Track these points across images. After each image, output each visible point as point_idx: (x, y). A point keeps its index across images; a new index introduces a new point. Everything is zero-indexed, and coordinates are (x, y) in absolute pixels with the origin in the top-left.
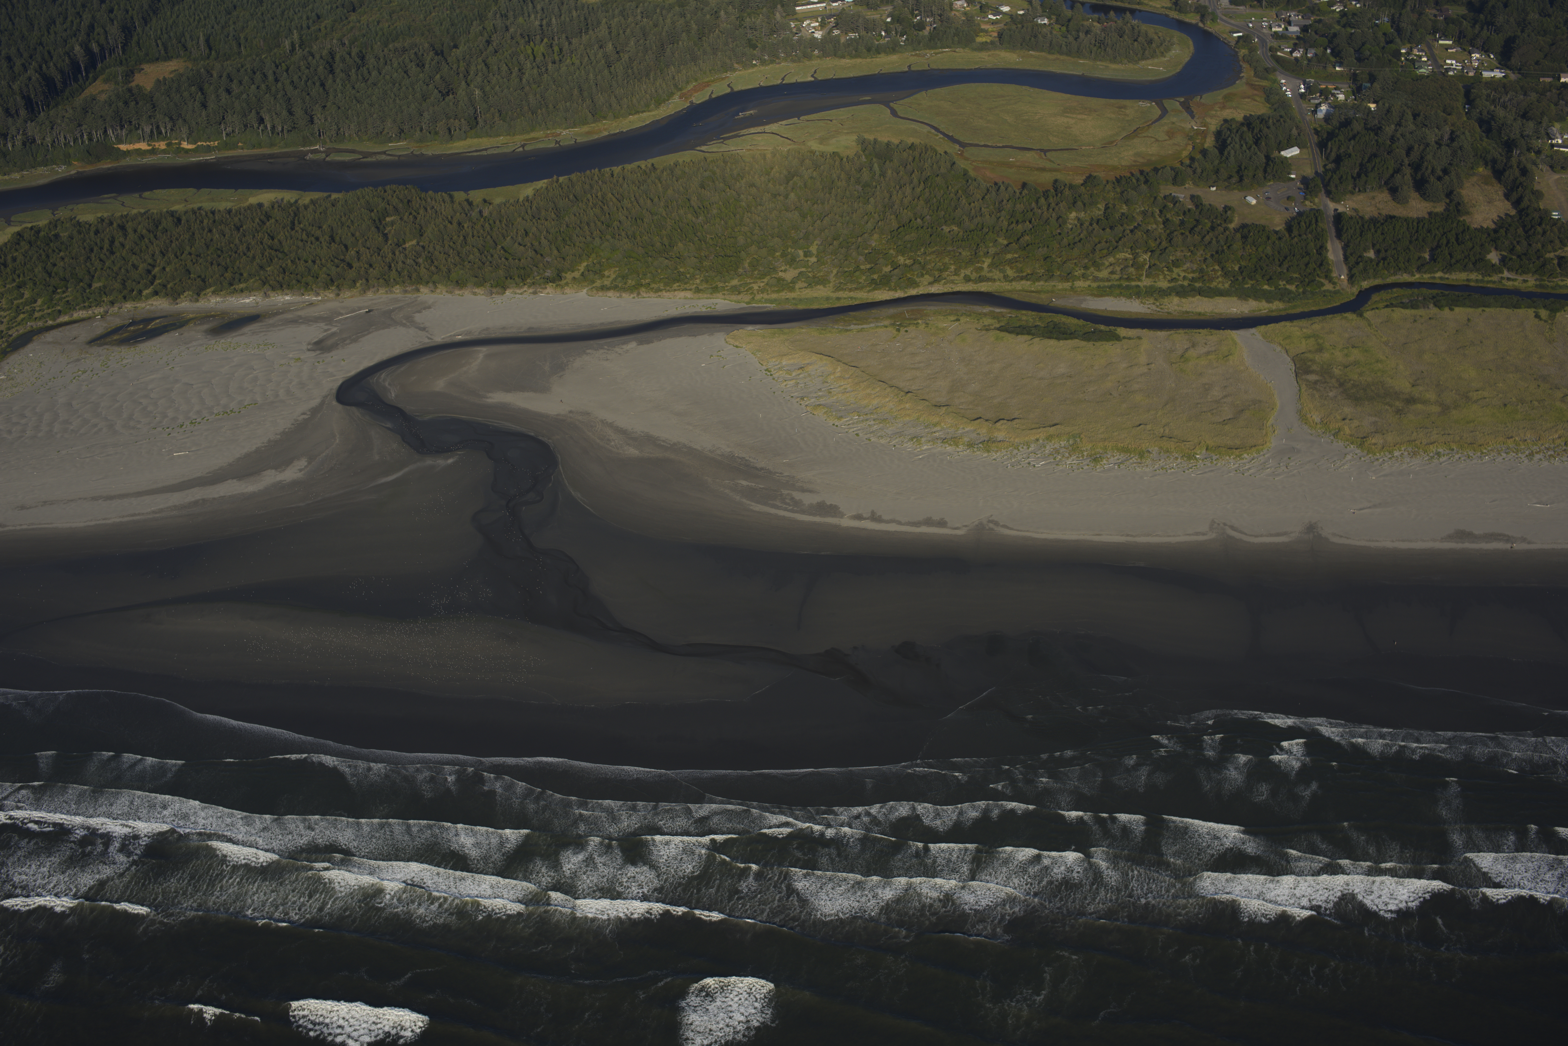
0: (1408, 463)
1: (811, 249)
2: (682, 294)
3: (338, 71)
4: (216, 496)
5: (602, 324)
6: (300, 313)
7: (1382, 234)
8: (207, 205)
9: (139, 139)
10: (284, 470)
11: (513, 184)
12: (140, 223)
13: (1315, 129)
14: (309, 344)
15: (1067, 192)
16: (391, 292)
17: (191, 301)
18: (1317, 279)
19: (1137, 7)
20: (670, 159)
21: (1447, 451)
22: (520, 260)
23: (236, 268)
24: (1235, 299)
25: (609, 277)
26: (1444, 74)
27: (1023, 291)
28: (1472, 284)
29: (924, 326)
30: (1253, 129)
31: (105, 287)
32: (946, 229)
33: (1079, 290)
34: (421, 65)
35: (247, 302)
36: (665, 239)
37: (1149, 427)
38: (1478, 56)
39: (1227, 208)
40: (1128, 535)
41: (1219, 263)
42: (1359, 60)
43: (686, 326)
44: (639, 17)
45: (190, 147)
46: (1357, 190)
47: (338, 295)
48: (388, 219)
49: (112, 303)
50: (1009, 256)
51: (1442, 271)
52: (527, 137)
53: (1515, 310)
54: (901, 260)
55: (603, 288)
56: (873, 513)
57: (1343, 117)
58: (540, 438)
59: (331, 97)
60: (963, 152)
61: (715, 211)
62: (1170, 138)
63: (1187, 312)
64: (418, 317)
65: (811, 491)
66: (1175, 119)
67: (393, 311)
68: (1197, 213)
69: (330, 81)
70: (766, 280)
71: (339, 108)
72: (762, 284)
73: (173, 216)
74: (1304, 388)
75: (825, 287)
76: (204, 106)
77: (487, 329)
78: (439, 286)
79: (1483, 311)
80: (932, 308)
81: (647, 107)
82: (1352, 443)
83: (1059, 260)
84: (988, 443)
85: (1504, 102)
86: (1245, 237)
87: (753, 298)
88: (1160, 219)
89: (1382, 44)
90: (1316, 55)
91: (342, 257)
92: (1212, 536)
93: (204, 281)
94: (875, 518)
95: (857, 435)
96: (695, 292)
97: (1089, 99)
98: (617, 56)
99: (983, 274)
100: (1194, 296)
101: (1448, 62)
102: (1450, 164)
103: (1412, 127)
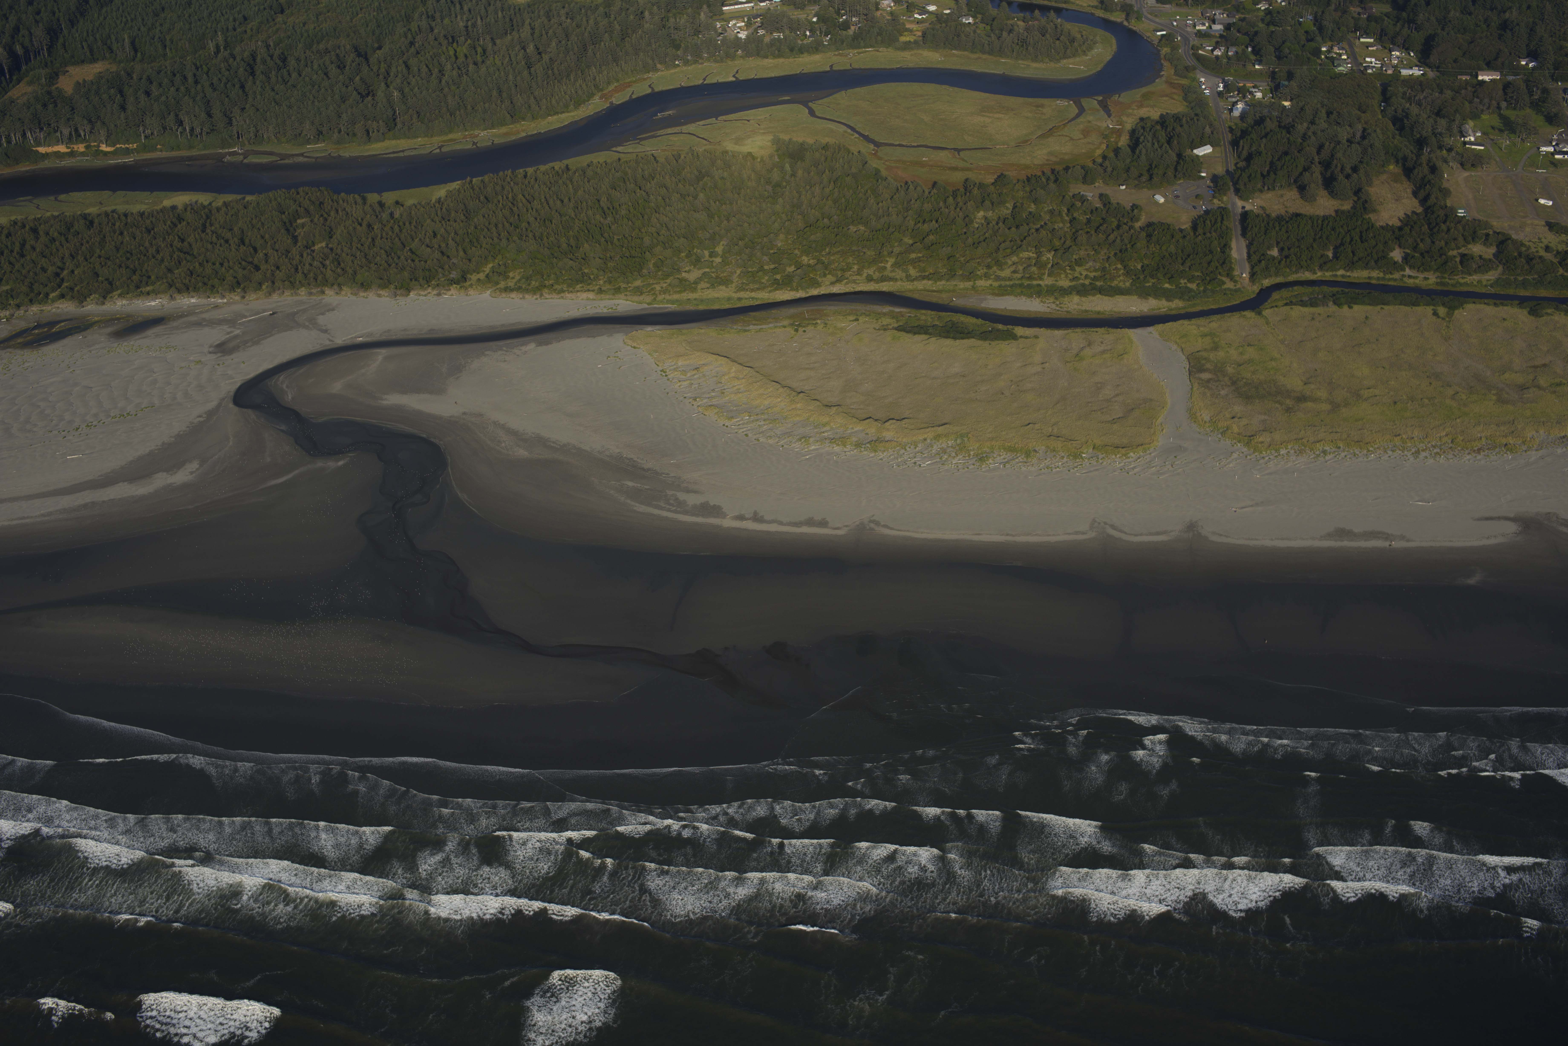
0: (1294, 461)
1: (717, 249)
2: (585, 295)
3: (258, 73)
4: (106, 499)
5: (503, 325)
6: (204, 316)
7: (1287, 232)
8: (121, 208)
9: (58, 141)
10: (175, 473)
11: (426, 186)
12: (52, 226)
13: (1230, 127)
14: (210, 347)
15: (975, 191)
16: (297, 294)
17: (97, 303)
18: (1219, 277)
19: (1064, 6)
20: (582, 161)
21: (1334, 449)
22: (426, 262)
23: (144, 270)
24: (1136, 297)
25: (513, 278)
26: (1363, 72)
27: (925, 290)
28: (1374, 282)
29: (822, 326)
30: (1167, 127)
31: (12, 290)
32: (853, 229)
33: (980, 289)
34: (341, 67)
35: (153, 304)
36: (572, 240)
37: (1037, 426)
38: (1398, 53)
39: (1134, 207)
40: (1007, 535)
41: (1122, 261)
42: (1279, 58)
43: (586, 327)
44: (563, 18)
45: (109, 149)
46: (1266, 188)
47: (243, 297)
48: (299, 221)
49: (18, 306)
50: (913, 256)
51: (1344, 269)
52: (445, 138)
53: (1414, 308)
54: (805, 259)
55: (507, 290)
56: (755, 513)
57: (1258, 115)
58: (432, 440)
59: (250, 99)
60: (877, 151)
61: (623, 212)
62: (1085, 137)
63: (1086, 311)
64: (321, 320)
65: (695, 492)
66: (1091, 118)
67: (296, 313)
68: (1104, 212)
69: (250, 83)
70: (668, 281)
71: (258, 110)
72: (665, 285)
73: (85, 219)
74: (1196, 385)
75: (727, 287)
76: (123, 108)
77: (389, 331)
78: (344, 288)
79: (1382, 308)
80: (833, 308)
81: (566, 108)
82: (1239, 442)
83: (962, 259)
84: (876, 443)
85: (1420, 100)
86: (1149, 236)
87: (655, 299)
88: (1067, 218)
89: (1302, 43)
90: (1237, 53)
91: (251, 260)
92: (1092, 535)
93: (111, 284)
94: (757, 518)
95: (746, 435)
96: (597, 294)
97: (1008, 97)
98: (538, 56)
99: (886, 273)
100: (1094, 295)
101: (1368, 59)
102: (1361, 162)
103: (1324, 125)
